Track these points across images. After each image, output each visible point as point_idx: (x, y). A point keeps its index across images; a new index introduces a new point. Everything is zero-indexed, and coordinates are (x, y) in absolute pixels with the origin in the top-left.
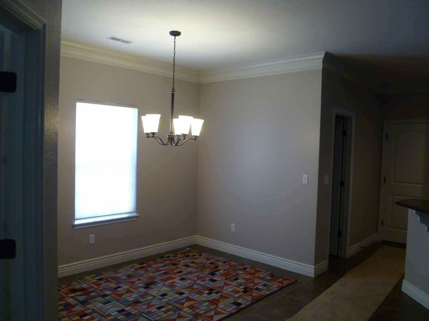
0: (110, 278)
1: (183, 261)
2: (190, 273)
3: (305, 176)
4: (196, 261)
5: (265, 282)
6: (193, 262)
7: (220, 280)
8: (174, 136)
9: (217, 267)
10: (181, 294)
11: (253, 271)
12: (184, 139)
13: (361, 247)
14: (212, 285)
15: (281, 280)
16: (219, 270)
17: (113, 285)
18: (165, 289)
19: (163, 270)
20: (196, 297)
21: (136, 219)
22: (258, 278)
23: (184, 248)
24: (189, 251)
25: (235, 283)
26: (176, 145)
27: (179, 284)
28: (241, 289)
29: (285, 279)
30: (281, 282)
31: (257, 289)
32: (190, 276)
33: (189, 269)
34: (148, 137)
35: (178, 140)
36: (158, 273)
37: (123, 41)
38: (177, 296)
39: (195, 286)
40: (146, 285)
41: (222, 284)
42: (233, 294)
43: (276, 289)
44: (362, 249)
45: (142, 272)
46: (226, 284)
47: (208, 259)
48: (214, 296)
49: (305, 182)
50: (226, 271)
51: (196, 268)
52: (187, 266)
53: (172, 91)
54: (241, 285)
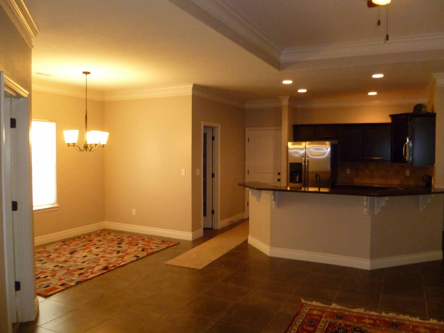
0: (41, 251)
1: (96, 239)
2: (103, 244)
3: (183, 170)
4: (107, 238)
5: (156, 245)
6: (104, 239)
7: (124, 246)
8: (88, 145)
9: (123, 240)
10: (97, 255)
11: (150, 240)
12: (96, 146)
13: (231, 222)
14: (119, 249)
15: (169, 243)
16: (124, 241)
17: (45, 255)
18: (84, 254)
19: (82, 244)
20: (108, 255)
21: (57, 209)
22: (153, 243)
23: (97, 231)
24: (100, 233)
25: (136, 247)
26: (90, 151)
27: (95, 251)
28: (141, 249)
29: (170, 242)
30: (169, 244)
31: (151, 249)
32: (103, 246)
33: (102, 243)
34: (68, 146)
35: (91, 148)
36: (78, 246)
37: (47, 75)
38: (95, 256)
39: (107, 251)
40: (71, 253)
41: (126, 248)
42: (134, 252)
43: (165, 248)
44: (232, 223)
45: (66, 246)
46: (129, 248)
47: (115, 236)
48: (121, 254)
49: (183, 174)
50: (129, 242)
51: (107, 242)
52: (100, 241)
53: (85, 113)
54: (140, 247)
